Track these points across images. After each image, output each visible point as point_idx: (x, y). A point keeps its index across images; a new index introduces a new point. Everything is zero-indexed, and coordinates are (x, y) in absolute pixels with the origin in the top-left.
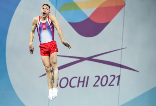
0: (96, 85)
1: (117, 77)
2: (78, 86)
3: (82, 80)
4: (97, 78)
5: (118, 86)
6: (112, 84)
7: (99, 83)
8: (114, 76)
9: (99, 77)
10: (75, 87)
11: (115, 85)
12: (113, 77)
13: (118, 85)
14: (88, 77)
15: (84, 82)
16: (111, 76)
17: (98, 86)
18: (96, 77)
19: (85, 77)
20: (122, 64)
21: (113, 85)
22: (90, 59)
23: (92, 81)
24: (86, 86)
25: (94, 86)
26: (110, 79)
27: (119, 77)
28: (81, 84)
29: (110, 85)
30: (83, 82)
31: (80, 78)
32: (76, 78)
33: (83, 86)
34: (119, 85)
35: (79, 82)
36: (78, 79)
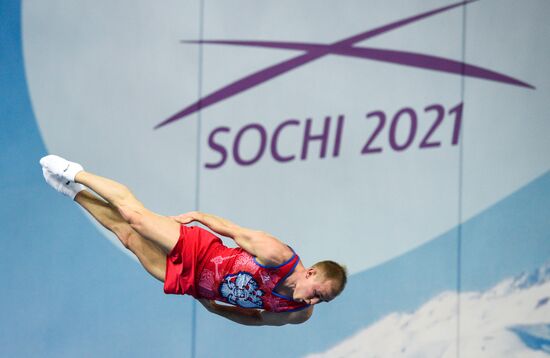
0: (373, 145)
1: (451, 112)
2: (304, 156)
3: (317, 129)
4: (376, 121)
5: (456, 148)
6: (432, 139)
7: (382, 140)
8: (439, 109)
9: (381, 115)
10: (291, 158)
11: (443, 145)
12: (434, 114)
13: (455, 141)
14: (341, 119)
15: (326, 138)
16: (428, 109)
17: (378, 150)
18: (370, 115)
19: (328, 121)
20: (470, 60)
21: (437, 144)
22: (346, 48)
23: (358, 131)
24: (336, 153)
25: (366, 150)
26: (426, 120)
27: (458, 110)
28: (315, 147)
29: (424, 145)
30: (324, 138)
31: (309, 123)
32: (295, 123)
33: (323, 154)
34: (460, 140)
35: (308, 138)
36: (301, 128)
